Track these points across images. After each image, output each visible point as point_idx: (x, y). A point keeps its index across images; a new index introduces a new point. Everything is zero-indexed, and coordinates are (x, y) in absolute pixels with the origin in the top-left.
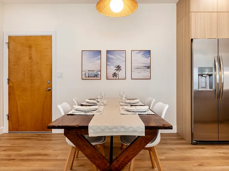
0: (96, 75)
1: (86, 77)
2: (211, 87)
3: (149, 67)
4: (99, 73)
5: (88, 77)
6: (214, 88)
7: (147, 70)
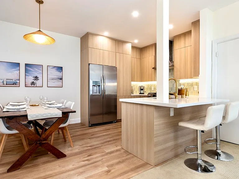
0: (15, 83)
1: (4, 84)
2: (99, 93)
3: (61, 79)
4: (18, 81)
5: (6, 84)
6: (101, 93)
7: (60, 81)
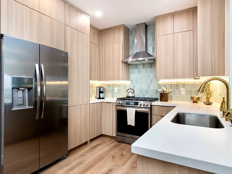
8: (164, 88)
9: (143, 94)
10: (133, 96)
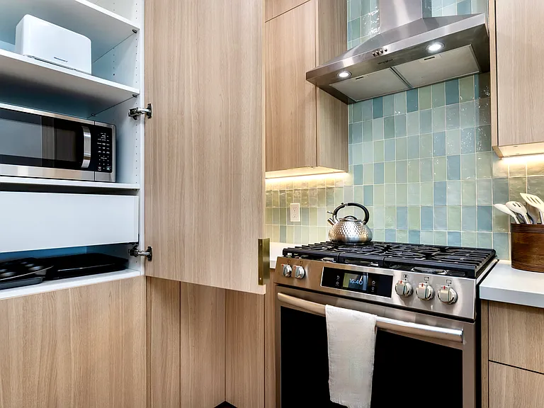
8: (529, 196)
9: (411, 227)
10: (364, 236)
